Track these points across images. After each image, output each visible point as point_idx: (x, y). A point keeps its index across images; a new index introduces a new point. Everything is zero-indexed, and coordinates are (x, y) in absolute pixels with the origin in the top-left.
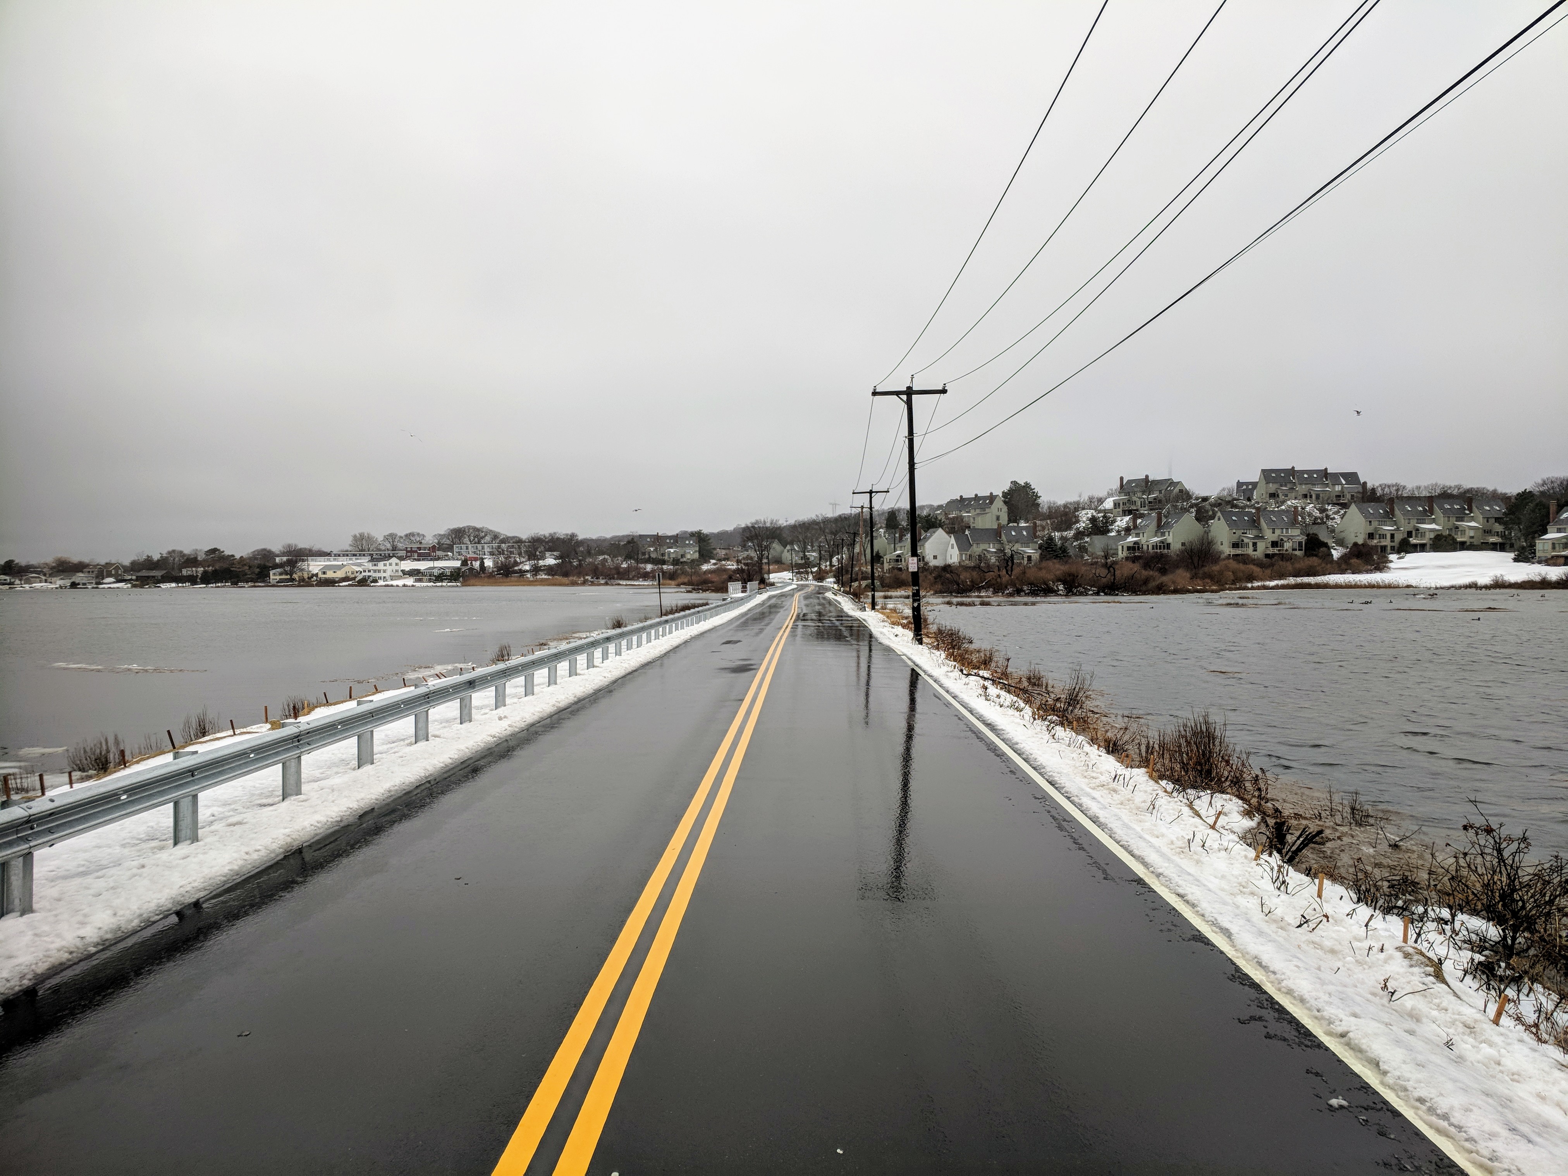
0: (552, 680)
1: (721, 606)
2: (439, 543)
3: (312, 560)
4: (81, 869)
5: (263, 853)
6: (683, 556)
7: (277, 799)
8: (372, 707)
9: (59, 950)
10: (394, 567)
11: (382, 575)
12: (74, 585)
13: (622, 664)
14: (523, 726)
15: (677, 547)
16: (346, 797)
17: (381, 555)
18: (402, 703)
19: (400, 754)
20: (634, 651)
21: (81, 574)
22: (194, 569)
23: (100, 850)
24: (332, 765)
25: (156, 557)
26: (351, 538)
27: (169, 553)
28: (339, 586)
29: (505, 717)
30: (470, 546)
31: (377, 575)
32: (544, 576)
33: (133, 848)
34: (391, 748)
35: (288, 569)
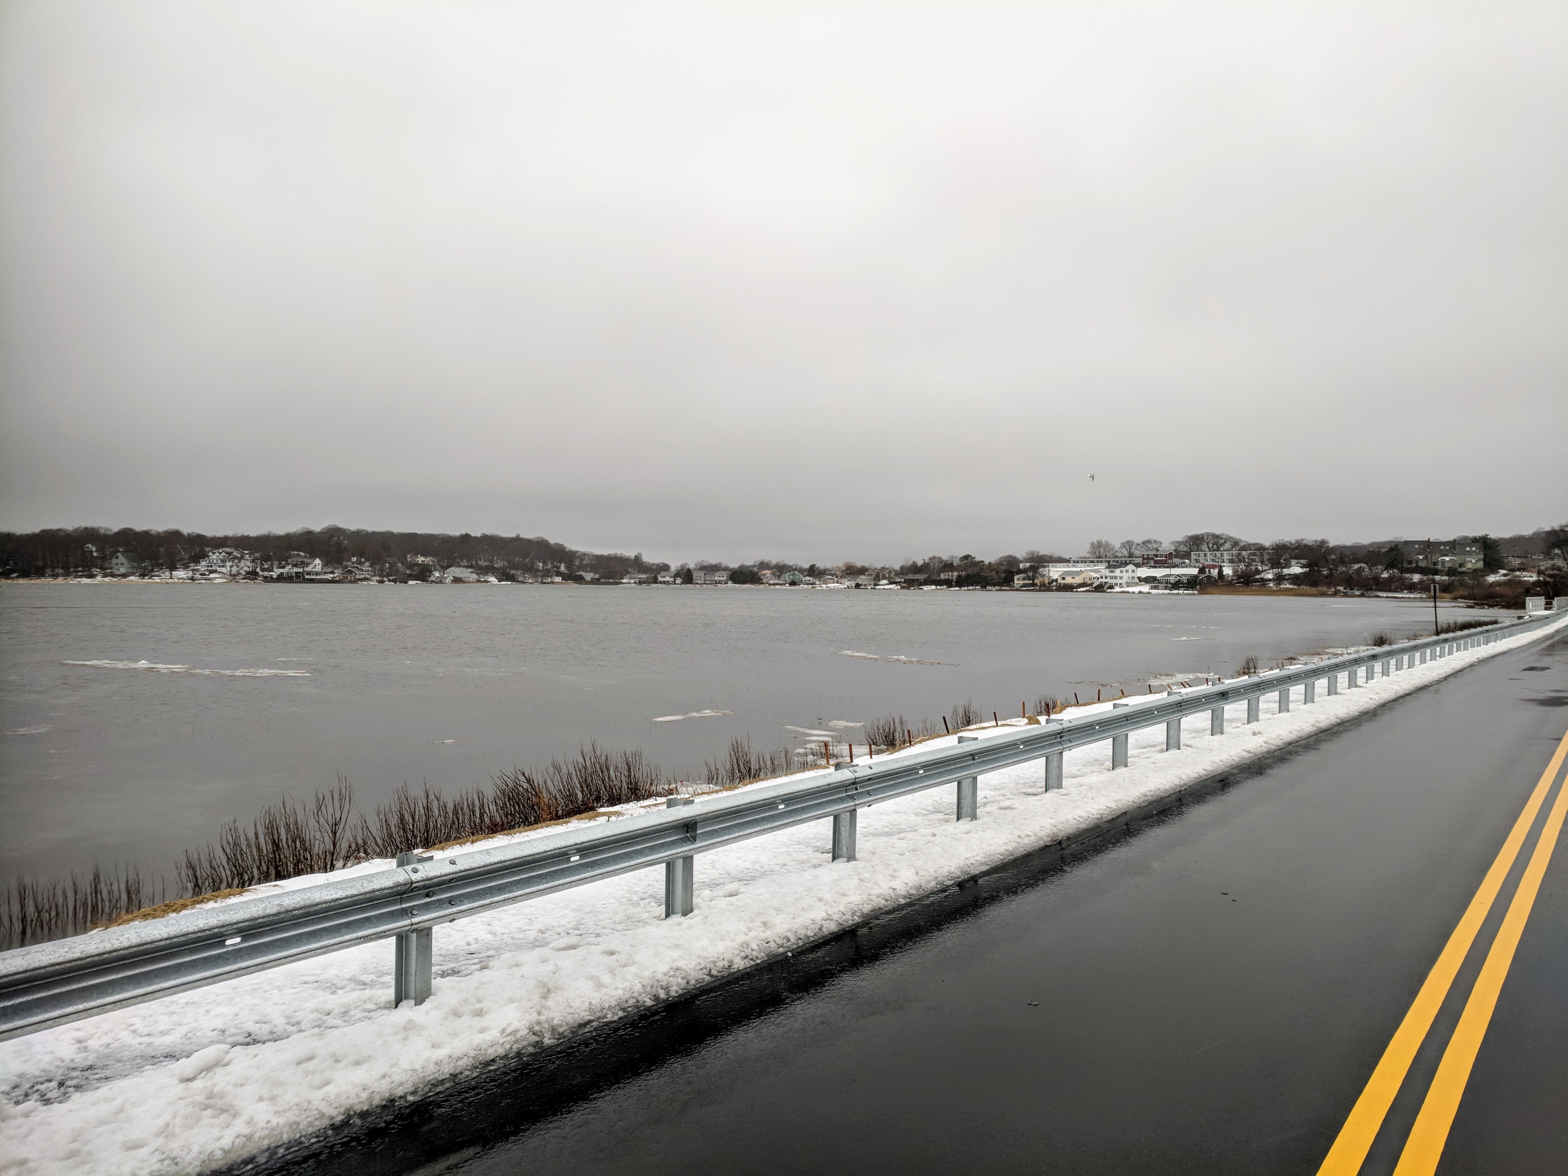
0: (1309, 698)
1: (1517, 625)
2: (1176, 551)
3: (1053, 566)
4: (887, 830)
5: (1033, 838)
6: (1461, 565)
7: (1040, 790)
8: (1128, 711)
9: (878, 897)
10: (1130, 574)
11: (1118, 581)
12: (858, 586)
13: (1392, 686)
14: (1280, 744)
15: (1455, 554)
16: (1104, 795)
17: (1118, 562)
18: (1156, 709)
19: (1152, 760)
20: (1405, 672)
21: (863, 577)
22: (950, 573)
23: (899, 815)
24: (1086, 764)
25: (920, 563)
26: (1089, 546)
27: (930, 559)
28: (1077, 591)
29: (1260, 733)
30: (1208, 553)
31: (1113, 581)
32: (1288, 586)
33: (924, 818)
34: (1143, 753)
35: (1030, 574)
